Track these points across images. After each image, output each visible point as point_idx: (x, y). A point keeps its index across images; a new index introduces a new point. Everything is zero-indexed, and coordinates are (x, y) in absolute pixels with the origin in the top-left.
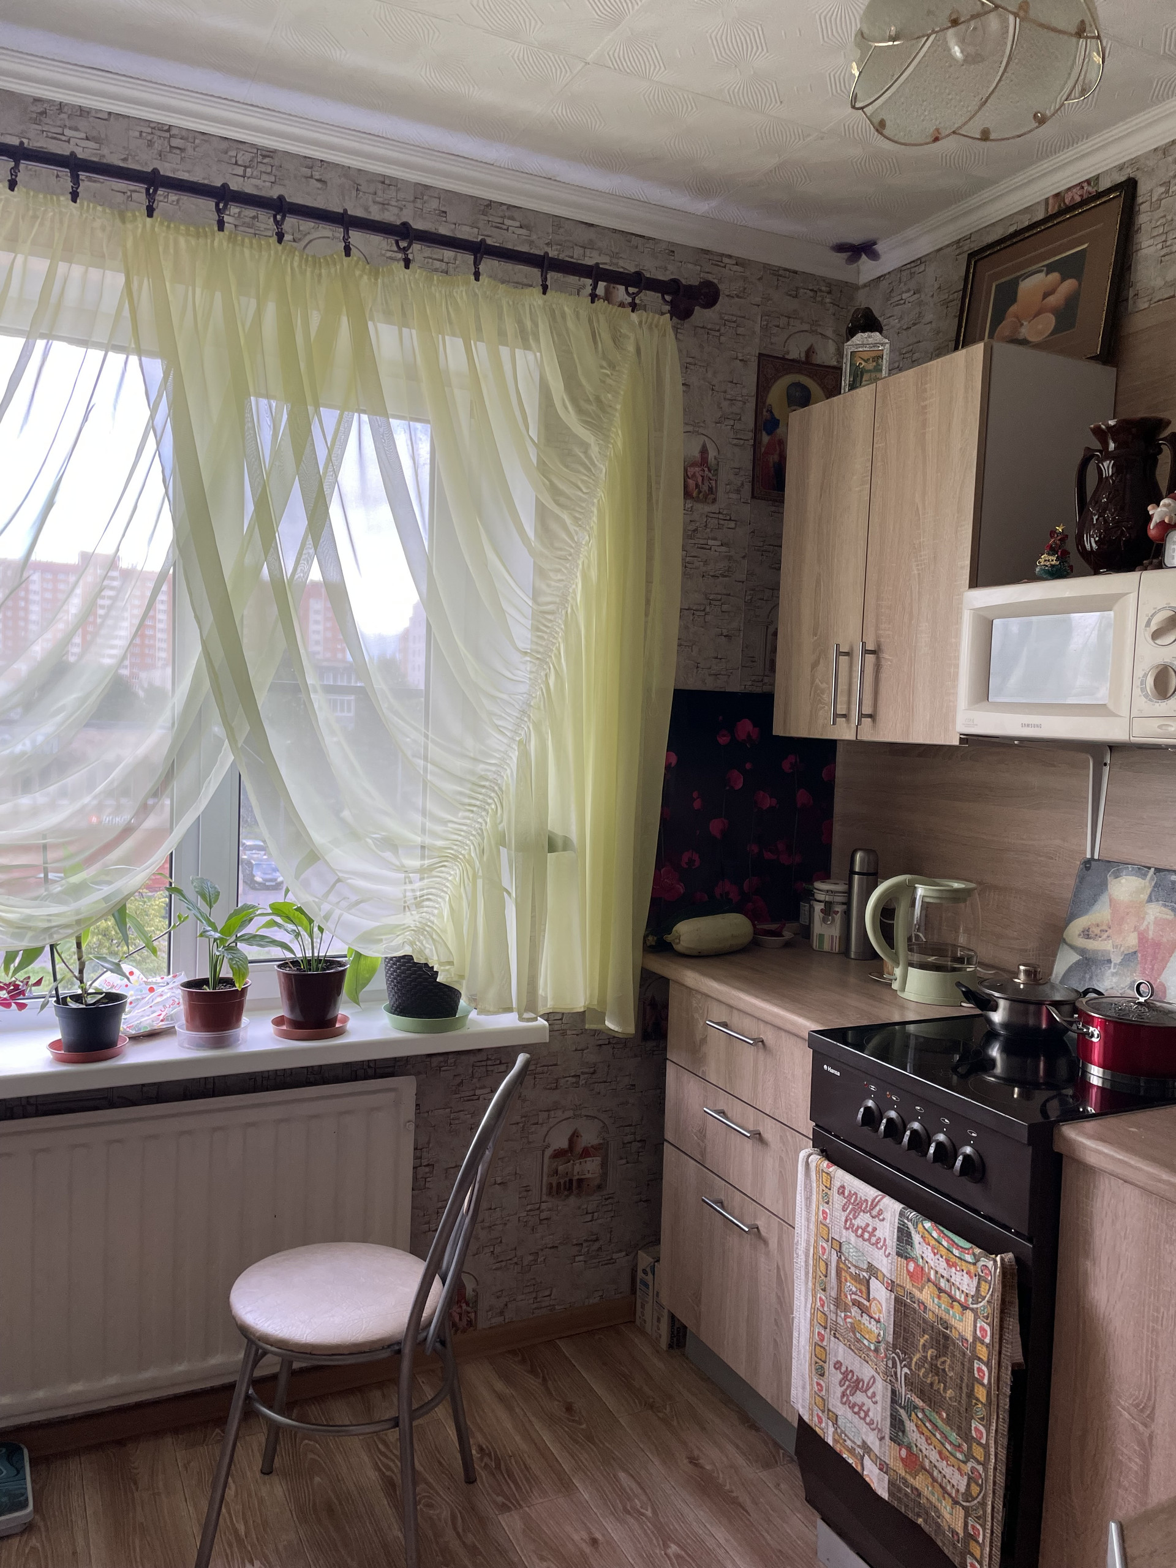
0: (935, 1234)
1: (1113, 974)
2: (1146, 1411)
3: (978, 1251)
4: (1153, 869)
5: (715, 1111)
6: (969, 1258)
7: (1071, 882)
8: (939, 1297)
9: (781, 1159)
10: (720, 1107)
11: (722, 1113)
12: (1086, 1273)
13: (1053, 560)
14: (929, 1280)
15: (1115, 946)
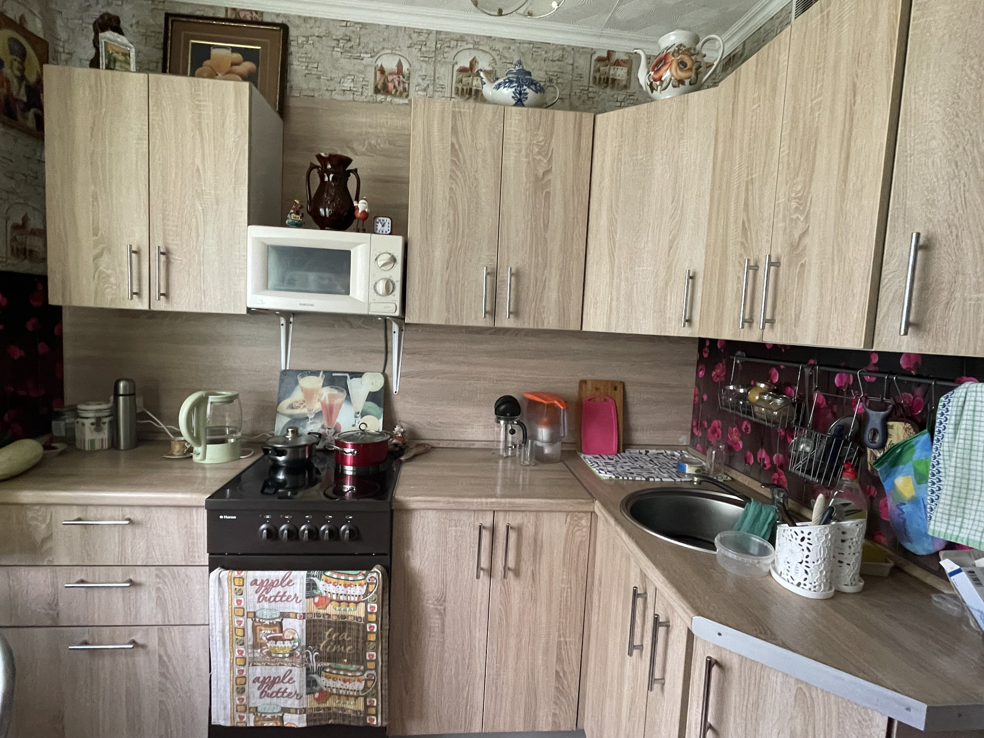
0: (335, 576)
1: (311, 423)
2: (442, 600)
3: (364, 572)
4: (321, 373)
5: (78, 583)
6: (360, 578)
7: (277, 383)
8: (339, 606)
9: (158, 589)
10: (78, 579)
11: (82, 581)
12: (408, 557)
13: (299, 217)
14: (331, 600)
15: (309, 410)
